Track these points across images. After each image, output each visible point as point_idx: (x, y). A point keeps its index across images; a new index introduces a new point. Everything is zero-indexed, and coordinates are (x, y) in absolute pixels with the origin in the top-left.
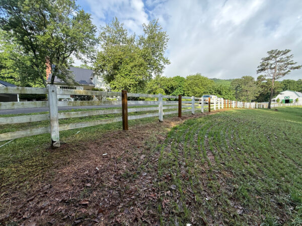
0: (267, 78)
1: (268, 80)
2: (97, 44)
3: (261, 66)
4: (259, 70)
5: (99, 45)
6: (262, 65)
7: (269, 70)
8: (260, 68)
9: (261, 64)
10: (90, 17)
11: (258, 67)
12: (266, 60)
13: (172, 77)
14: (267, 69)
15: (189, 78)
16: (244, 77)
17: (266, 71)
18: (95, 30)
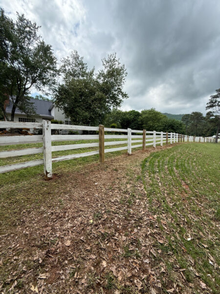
0: (215, 114)
1: (216, 116)
2: (57, 76)
3: (210, 103)
4: (208, 107)
5: (60, 76)
6: (212, 102)
7: (217, 107)
8: (209, 105)
9: (210, 101)
10: (51, 48)
11: (207, 104)
12: (214, 98)
13: (128, 111)
14: (215, 106)
15: (144, 112)
16: (193, 113)
17: (214, 108)
18: (55, 62)
